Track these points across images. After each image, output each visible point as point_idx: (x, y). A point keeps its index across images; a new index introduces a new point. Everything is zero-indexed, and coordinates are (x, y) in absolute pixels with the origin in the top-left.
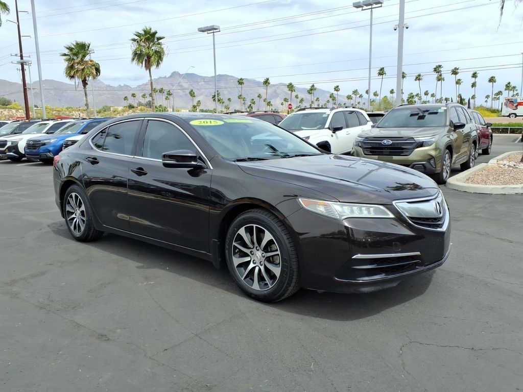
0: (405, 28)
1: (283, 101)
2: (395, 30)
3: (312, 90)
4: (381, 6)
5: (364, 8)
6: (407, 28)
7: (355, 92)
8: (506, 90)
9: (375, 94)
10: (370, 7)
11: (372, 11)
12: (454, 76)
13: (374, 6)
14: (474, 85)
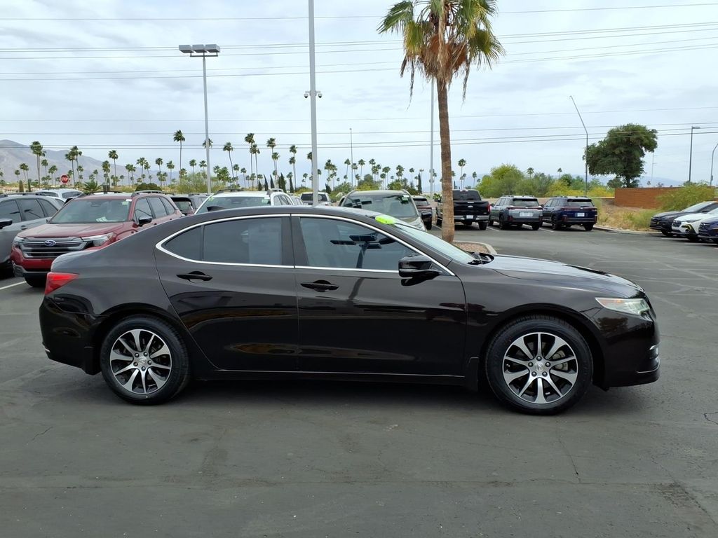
0: (317, 97)
1: (19, 169)
2: (306, 97)
3: (73, 154)
4: (217, 56)
5: (193, 54)
6: (320, 97)
7: (141, 161)
8: (325, 168)
9: (170, 166)
10: (202, 54)
11: (204, 59)
12: (270, 148)
13: (208, 53)
14: (292, 161)
